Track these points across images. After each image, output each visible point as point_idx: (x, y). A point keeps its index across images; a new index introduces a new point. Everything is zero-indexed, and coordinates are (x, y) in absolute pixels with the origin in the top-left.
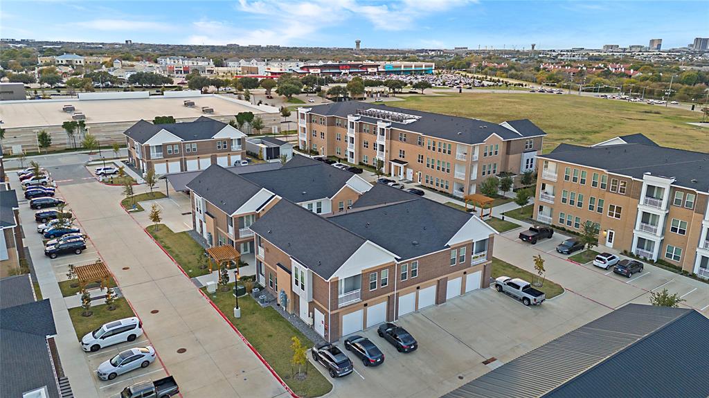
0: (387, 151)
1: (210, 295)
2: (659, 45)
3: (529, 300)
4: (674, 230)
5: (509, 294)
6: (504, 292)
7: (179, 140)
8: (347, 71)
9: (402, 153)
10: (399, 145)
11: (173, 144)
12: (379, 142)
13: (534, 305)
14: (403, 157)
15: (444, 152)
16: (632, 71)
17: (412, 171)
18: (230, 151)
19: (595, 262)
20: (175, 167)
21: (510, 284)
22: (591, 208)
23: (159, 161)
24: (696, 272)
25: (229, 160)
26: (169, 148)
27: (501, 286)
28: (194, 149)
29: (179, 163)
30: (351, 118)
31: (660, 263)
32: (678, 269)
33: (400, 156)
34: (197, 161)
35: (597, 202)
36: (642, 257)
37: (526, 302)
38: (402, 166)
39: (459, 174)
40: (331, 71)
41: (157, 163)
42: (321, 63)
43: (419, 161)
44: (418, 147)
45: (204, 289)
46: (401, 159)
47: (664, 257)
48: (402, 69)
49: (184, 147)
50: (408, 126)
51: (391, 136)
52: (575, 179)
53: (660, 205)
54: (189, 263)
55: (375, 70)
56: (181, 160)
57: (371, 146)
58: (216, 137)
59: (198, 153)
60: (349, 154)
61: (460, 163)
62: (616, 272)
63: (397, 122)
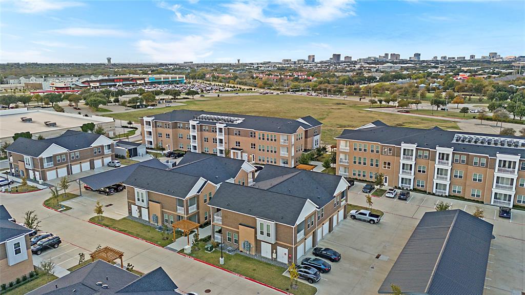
0: (226, 143)
1: (190, 255)
2: (314, 59)
3: (374, 221)
4: (420, 171)
5: (360, 220)
6: (357, 219)
7: (65, 150)
8: (121, 83)
9: (238, 143)
10: (234, 139)
11: (61, 155)
12: (218, 137)
13: (377, 223)
14: (239, 146)
15: (272, 140)
16: (311, 77)
17: (247, 154)
18: (104, 155)
19: (387, 195)
20: (63, 172)
21: (360, 214)
22: (372, 165)
23: (50, 169)
24: (434, 192)
25: (103, 161)
26: (58, 158)
27: (354, 216)
28: (77, 157)
29: (66, 168)
30: (192, 123)
31: (415, 190)
32: (425, 192)
33: (237, 145)
34: (79, 165)
35: (374, 161)
36: (405, 188)
37: (372, 222)
38: (239, 152)
39: (283, 153)
40: (108, 84)
41: (49, 170)
42: (100, 77)
43: (252, 147)
44: (251, 138)
45: (182, 251)
46: (238, 147)
47: (416, 187)
48: (162, 80)
49: (70, 156)
50: (239, 125)
51: (228, 133)
52: (360, 150)
53: (412, 159)
54: (152, 238)
55: (143, 82)
56: (67, 166)
57: (211, 140)
58: (93, 145)
59: (79, 160)
60: (192, 148)
61: (283, 146)
62: (400, 199)
63: (229, 124)
